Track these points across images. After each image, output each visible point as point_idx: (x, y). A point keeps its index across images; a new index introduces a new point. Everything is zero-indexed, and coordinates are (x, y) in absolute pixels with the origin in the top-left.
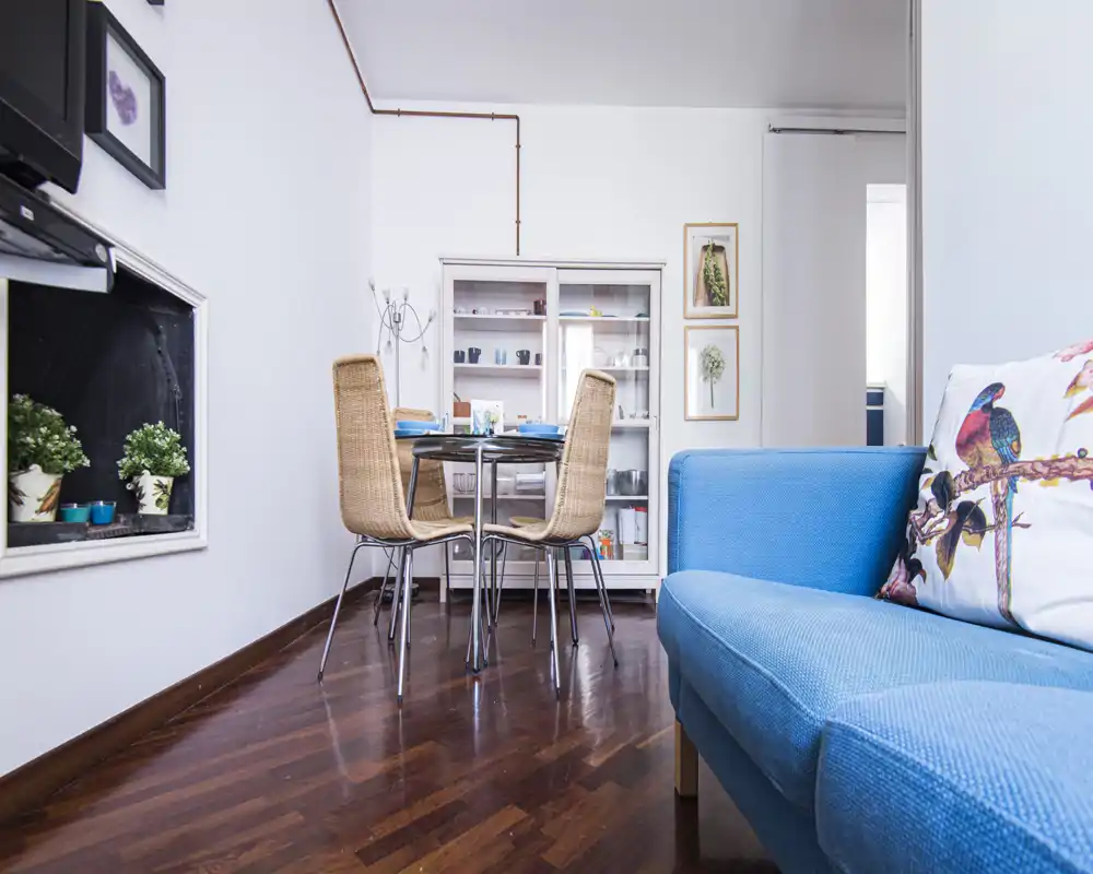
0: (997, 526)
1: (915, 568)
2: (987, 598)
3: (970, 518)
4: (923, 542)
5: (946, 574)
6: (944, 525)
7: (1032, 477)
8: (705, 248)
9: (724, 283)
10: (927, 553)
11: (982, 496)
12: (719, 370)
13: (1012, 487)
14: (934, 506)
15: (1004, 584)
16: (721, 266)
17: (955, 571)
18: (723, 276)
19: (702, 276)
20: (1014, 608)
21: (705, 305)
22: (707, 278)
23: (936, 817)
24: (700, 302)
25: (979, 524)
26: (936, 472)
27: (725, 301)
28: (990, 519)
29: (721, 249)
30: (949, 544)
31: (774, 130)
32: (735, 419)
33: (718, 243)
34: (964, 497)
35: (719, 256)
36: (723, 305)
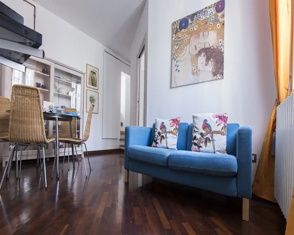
0: (166, 138)
1: (157, 143)
2: (165, 146)
3: (163, 137)
4: (158, 140)
5: (161, 143)
6: (160, 138)
7: (168, 133)
8: (92, 72)
9: (96, 81)
10: (159, 141)
11: (164, 135)
12: (94, 102)
13: (166, 134)
14: (159, 136)
15: (167, 144)
16: (95, 77)
17: (162, 143)
18: (95, 80)
19: (91, 78)
20: (168, 146)
21: (91, 85)
22: (92, 79)
23: (182, 157)
24: (90, 84)
25: (164, 138)
26: (158, 132)
27: (96, 86)
28: (165, 137)
29: (95, 73)
30: (161, 140)
31: (106, 52)
32: (97, 113)
33: (94, 72)
34: (162, 135)
35: (95, 75)
36: (95, 86)
